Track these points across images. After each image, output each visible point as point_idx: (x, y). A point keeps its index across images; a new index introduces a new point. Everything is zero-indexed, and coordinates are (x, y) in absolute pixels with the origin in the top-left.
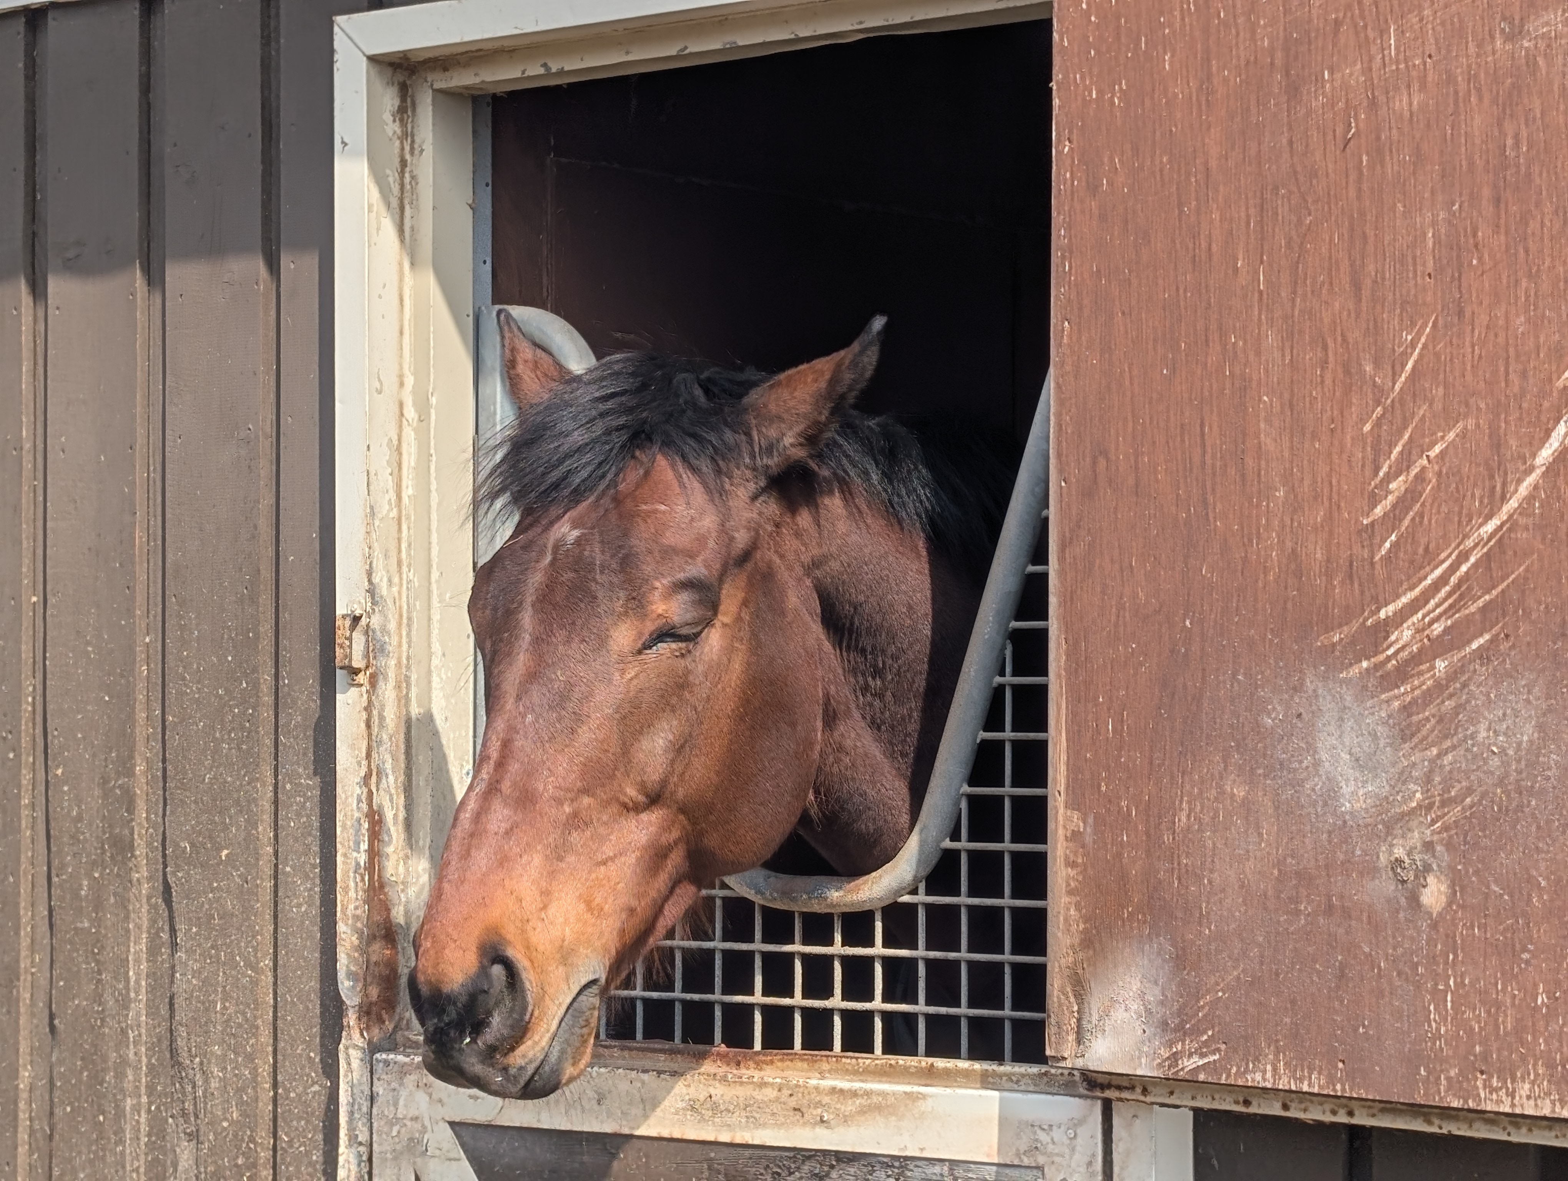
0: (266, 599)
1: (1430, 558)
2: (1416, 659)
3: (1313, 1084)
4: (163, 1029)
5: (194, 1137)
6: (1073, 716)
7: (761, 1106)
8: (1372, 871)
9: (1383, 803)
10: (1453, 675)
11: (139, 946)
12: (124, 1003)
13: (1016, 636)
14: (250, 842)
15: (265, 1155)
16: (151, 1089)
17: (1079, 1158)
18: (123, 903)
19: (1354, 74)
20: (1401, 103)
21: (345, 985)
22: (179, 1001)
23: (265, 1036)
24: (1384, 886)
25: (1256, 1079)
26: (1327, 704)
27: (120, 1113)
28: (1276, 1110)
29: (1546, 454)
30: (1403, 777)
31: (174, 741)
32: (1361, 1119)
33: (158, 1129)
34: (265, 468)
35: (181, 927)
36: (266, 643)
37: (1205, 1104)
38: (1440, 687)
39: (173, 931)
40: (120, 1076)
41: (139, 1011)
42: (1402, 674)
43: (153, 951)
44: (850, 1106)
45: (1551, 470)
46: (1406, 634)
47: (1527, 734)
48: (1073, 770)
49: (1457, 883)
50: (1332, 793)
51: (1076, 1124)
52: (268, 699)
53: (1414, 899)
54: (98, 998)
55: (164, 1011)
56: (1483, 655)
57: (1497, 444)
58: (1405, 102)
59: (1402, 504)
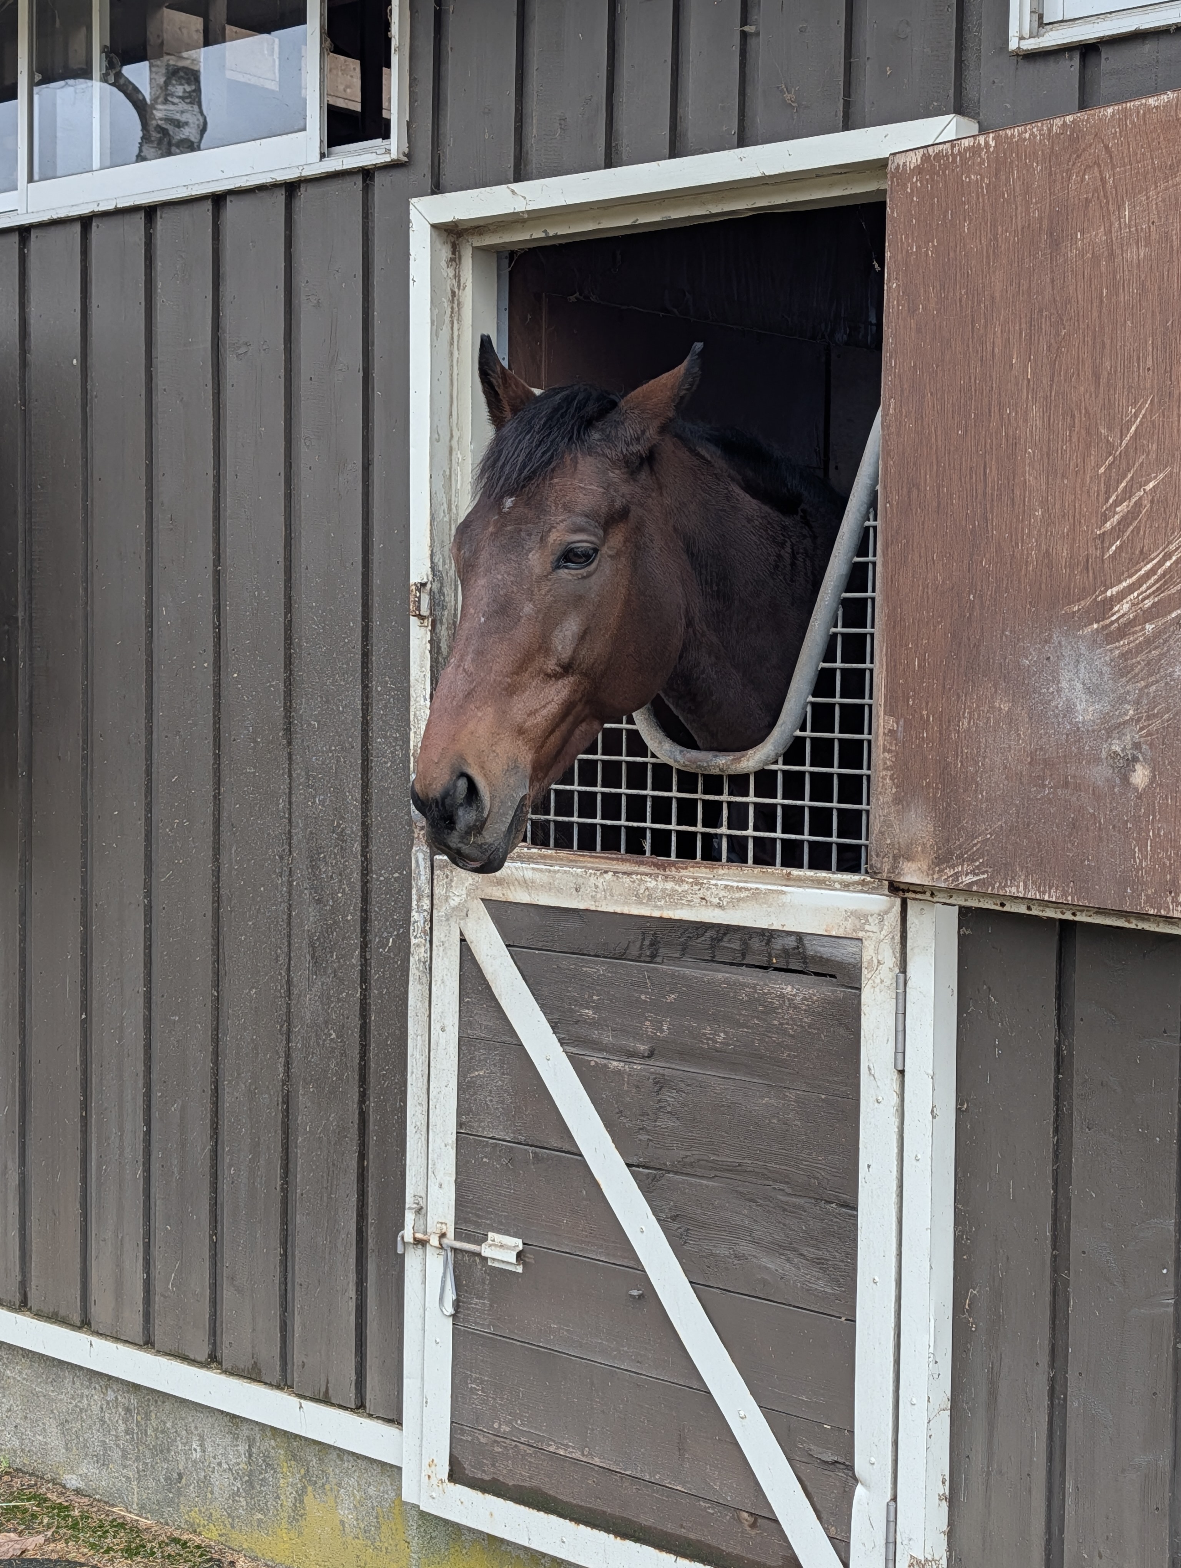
1: (1144, 557)
2: (1131, 623)
7: (680, 895)
8: (1098, 760)
9: (1105, 718)
10: (1157, 634)
13: (845, 602)
17: (885, 935)
19: (1100, 235)
20: (1131, 254)
24: (1107, 771)
25: (1011, 891)
26: (1068, 652)
28: (1022, 910)
30: (1122, 700)
37: (971, 904)
38: (1148, 641)
42: (1123, 631)
46: (1126, 607)
48: (890, 689)
49: (1155, 768)
50: (1069, 709)
51: (882, 916)
53: (1125, 780)
58: (1135, 254)
59: (1125, 521)
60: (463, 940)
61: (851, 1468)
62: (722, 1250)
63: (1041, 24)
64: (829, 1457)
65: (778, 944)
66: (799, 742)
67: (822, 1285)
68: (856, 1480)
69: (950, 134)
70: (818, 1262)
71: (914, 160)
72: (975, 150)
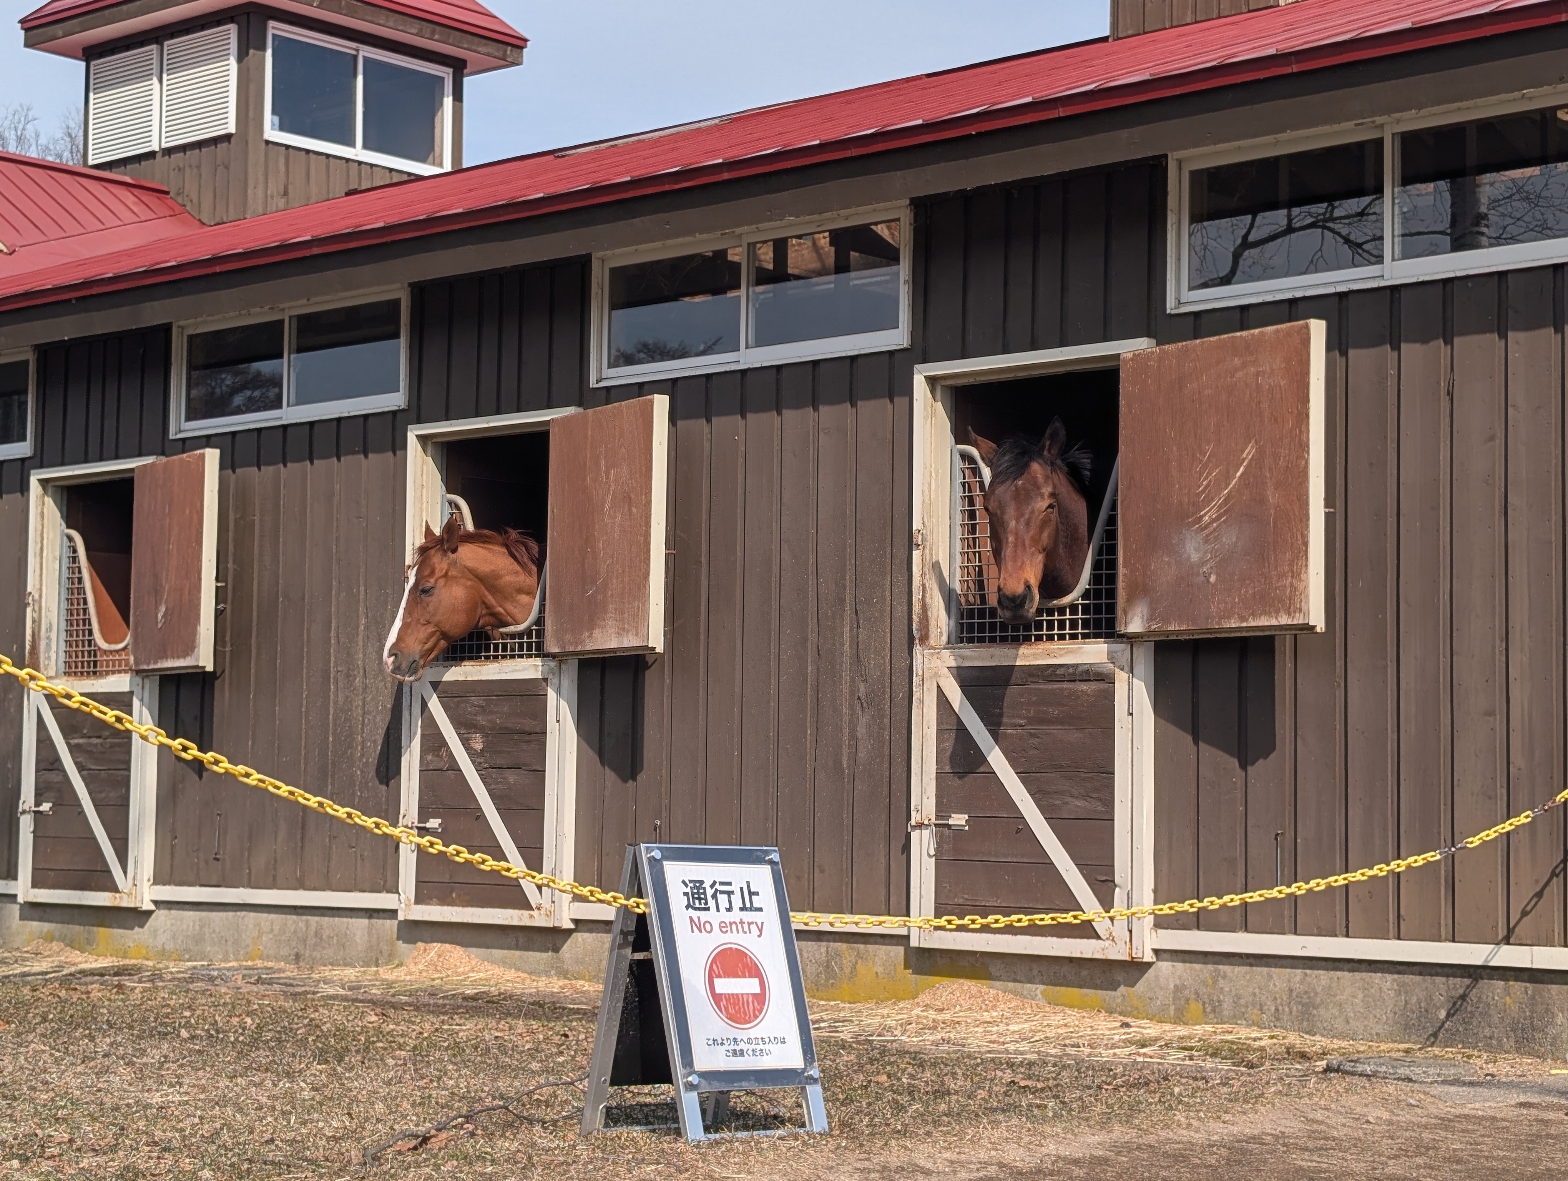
0: (889, 528)
1: (1213, 500)
2: (1209, 524)
3: (1184, 628)
4: (854, 652)
5: (866, 681)
6: (1124, 545)
7: (1038, 654)
8: (1199, 575)
9: (1201, 558)
10: (1217, 527)
11: (847, 629)
12: (842, 645)
13: (1106, 531)
14: (883, 597)
15: (888, 685)
16: (850, 670)
17: (1124, 659)
18: (842, 617)
19: (1195, 385)
20: (1206, 392)
21: (915, 632)
22: (860, 644)
23: (888, 651)
24: (1202, 578)
25: (1170, 628)
26: (1188, 536)
27: (841, 676)
28: (1175, 638)
29: (1238, 474)
30: (1206, 552)
31: (859, 569)
32: (1196, 637)
33: (853, 680)
34: (889, 491)
35: (861, 622)
36: (889, 540)
37: (1157, 639)
38: (1214, 530)
39: (858, 623)
40: (841, 666)
41: (846, 647)
42: (1206, 527)
43: (851, 630)
44: (1063, 652)
45: (1240, 478)
46: (1207, 518)
47: (1234, 539)
48: (1124, 558)
49: (1218, 575)
50: (1189, 557)
51: (1124, 650)
52: (889, 556)
53: (1208, 581)
54: (834, 644)
55: (855, 647)
56: (1224, 522)
57: (1228, 472)
58: (1207, 392)
59: (1206, 487)
60: (938, 686)
61: (1113, 881)
62: (1057, 802)
63: (1180, 303)
64: (1104, 878)
65: (1080, 669)
66: (1087, 591)
67: (1101, 808)
68: (1116, 886)
69: (1144, 346)
70: (1099, 799)
71: (1130, 355)
72: (1152, 353)
